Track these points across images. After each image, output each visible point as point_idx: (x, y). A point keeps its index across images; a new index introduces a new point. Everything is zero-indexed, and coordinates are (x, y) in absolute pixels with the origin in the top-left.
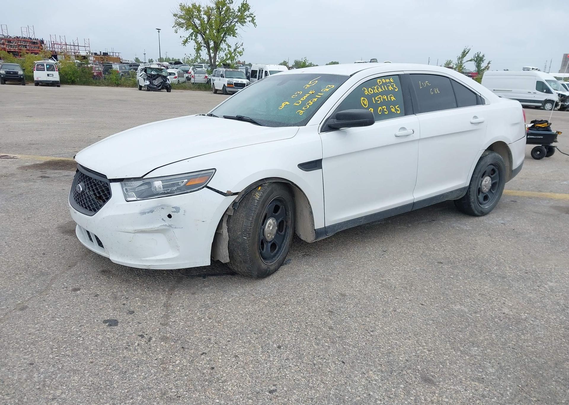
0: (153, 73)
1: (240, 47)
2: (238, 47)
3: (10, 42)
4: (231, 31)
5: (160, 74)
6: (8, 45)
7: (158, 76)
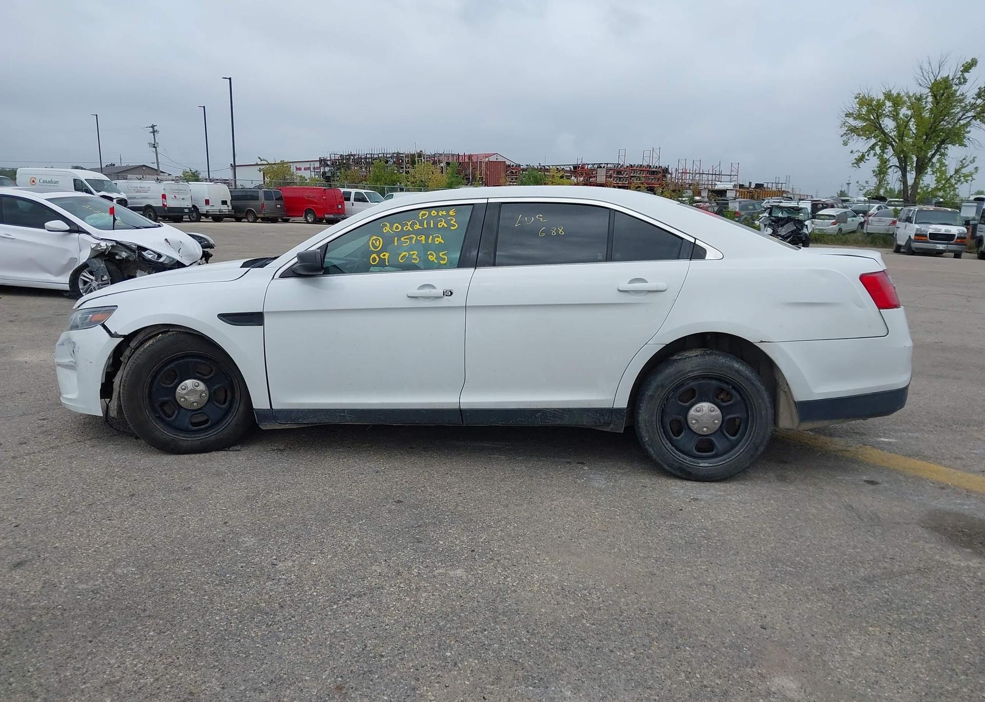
0: (780, 215)
1: (968, 165)
2: (965, 165)
3: (621, 172)
4: (956, 136)
5: (793, 216)
6: (617, 177)
7: (788, 220)
